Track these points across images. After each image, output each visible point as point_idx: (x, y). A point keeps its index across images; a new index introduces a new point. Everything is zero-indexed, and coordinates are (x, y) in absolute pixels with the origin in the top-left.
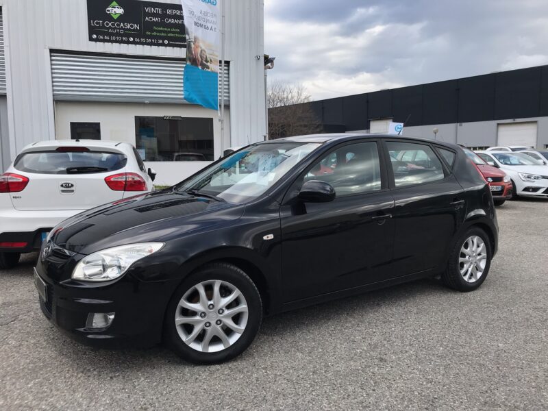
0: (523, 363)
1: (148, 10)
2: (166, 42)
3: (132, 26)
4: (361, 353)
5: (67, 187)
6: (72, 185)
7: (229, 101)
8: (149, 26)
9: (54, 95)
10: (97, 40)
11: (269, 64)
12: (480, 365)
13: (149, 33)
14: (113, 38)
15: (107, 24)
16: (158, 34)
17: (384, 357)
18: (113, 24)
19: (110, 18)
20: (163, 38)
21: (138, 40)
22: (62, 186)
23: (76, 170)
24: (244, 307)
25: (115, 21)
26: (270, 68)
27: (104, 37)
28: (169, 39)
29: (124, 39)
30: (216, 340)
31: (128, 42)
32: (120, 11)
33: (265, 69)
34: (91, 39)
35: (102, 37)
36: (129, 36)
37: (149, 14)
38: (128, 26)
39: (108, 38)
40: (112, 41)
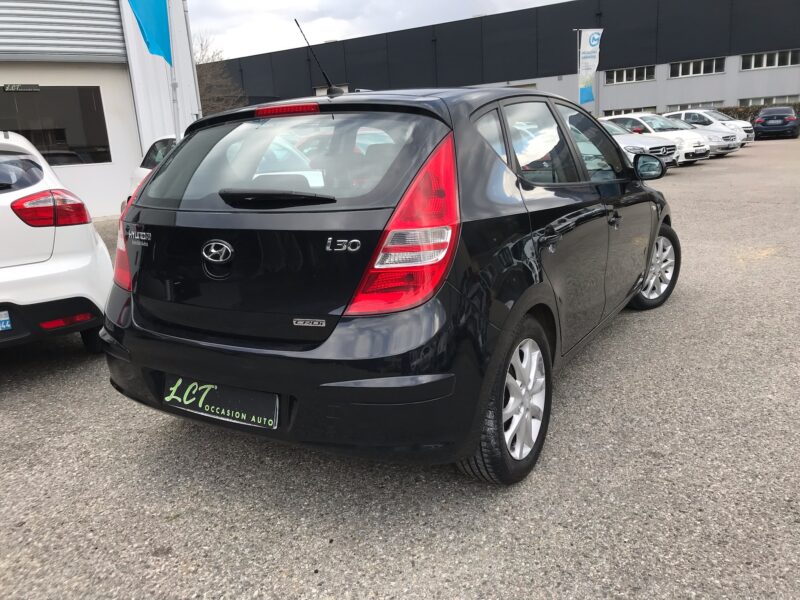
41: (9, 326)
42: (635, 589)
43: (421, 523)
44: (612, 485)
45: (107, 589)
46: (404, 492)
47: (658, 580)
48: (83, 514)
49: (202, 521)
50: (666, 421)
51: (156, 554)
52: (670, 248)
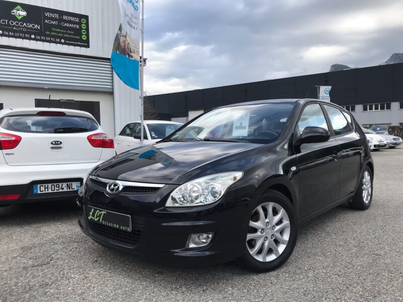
1: (47, 14)
2: (63, 41)
3: (33, 26)
5: (57, 145)
6: (61, 143)
7: (113, 89)
8: (49, 27)
10: (2, 35)
13: (48, 33)
14: (17, 34)
15: (12, 23)
16: (56, 34)
18: (16, 23)
19: (14, 18)
20: (61, 38)
21: (39, 38)
22: (52, 143)
23: (62, 130)
24: (286, 222)
25: (19, 21)
26: (143, 66)
27: (9, 33)
28: (65, 39)
29: (26, 35)
30: (270, 251)
31: (30, 39)
32: (24, 13)
35: (7, 33)
36: (31, 34)
37: (48, 18)
38: (31, 26)
39: (13, 34)
40: (16, 37)
42: (374, 296)
44: (358, 264)
47: (385, 294)
50: (380, 244)
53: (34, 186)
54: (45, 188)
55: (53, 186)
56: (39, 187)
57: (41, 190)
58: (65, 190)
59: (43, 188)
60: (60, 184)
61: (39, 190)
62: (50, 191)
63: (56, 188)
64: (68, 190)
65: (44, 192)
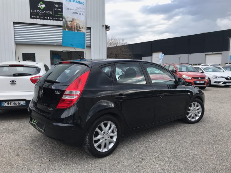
0: (204, 161)
1: (56, 5)
3: (49, 12)
4: (134, 156)
5: (13, 82)
6: (15, 81)
7: (91, 44)
9: (15, 41)
10: (34, 18)
11: (108, 29)
12: (185, 161)
13: (56, 15)
14: (41, 17)
15: (38, 11)
16: (60, 16)
17: (144, 158)
18: (41, 12)
19: (39, 9)
21: (52, 18)
22: (11, 82)
23: (17, 75)
25: (42, 10)
26: (108, 31)
27: (37, 17)
29: (45, 18)
31: (47, 19)
32: (44, 6)
33: (106, 31)
34: (31, 18)
35: (36, 17)
36: (47, 16)
37: (56, 7)
38: (47, 12)
39: (39, 17)
40: (40, 19)
41: (25, 104)
43: (71, 161)
45: (3, 159)
46: (75, 154)
48: (12, 145)
49: (30, 151)
50: (157, 152)
51: (16, 155)
52: (200, 106)
53: (2, 103)
54: (7, 104)
55: (11, 103)
56: (4, 103)
57: (5, 104)
58: (18, 105)
59: (6, 104)
60: (15, 102)
61: (4, 105)
62: (10, 105)
63: (13, 104)
64: (19, 105)
65: (7, 106)
